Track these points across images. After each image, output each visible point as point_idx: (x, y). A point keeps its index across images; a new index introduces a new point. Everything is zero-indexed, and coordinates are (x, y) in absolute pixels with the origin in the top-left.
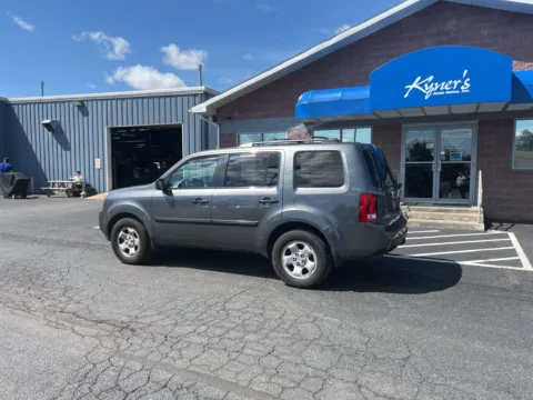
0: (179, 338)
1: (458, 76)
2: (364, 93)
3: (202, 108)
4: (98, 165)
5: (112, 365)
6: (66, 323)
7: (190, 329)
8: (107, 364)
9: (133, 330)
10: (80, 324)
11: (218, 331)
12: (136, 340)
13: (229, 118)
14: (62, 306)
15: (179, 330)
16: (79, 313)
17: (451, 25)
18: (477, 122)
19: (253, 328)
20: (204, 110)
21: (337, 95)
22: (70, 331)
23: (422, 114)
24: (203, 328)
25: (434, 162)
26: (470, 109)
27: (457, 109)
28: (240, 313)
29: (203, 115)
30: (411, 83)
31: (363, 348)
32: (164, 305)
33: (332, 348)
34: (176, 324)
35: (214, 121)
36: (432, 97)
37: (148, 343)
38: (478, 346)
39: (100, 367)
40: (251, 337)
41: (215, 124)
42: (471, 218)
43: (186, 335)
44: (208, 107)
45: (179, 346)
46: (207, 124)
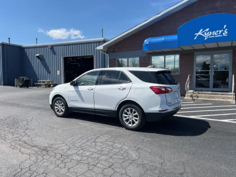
0: (68, 157)
1: (222, 28)
2: (175, 37)
3: (101, 47)
4: (58, 74)
5: (30, 170)
6: (19, 147)
7: (75, 152)
8: (28, 169)
9: (47, 151)
10: (25, 147)
11: (88, 154)
12: (46, 157)
13: (114, 52)
14: (21, 137)
15: (69, 152)
16: (27, 142)
17: (218, 4)
18: (232, 51)
19: (106, 152)
21: (162, 39)
22: (18, 151)
23: (204, 48)
24: (81, 151)
25: (210, 70)
26: (228, 44)
27: (222, 44)
28: (102, 144)
29: (102, 50)
30: (198, 32)
31: (159, 166)
32: (67, 138)
33: (143, 165)
34: (69, 149)
35: (107, 53)
36: (209, 39)
37: (52, 159)
38: (224, 167)
39: (24, 171)
40: (103, 157)
41: (107, 55)
42: (229, 98)
43: (71, 155)
44: (104, 47)
45: (66, 160)
46: (104, 55)
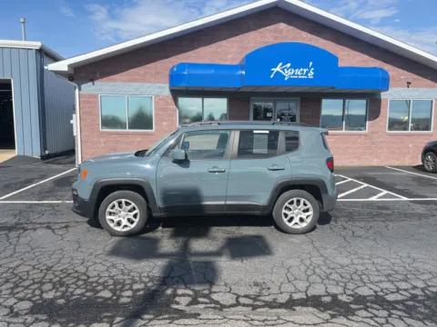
1: (306, 66)
3: (63, 66)
13: (91, 79)
18: (299, 98)
30: (276, 67)
36: (290, 79)
41: (73, 84)
44: (69, 66)
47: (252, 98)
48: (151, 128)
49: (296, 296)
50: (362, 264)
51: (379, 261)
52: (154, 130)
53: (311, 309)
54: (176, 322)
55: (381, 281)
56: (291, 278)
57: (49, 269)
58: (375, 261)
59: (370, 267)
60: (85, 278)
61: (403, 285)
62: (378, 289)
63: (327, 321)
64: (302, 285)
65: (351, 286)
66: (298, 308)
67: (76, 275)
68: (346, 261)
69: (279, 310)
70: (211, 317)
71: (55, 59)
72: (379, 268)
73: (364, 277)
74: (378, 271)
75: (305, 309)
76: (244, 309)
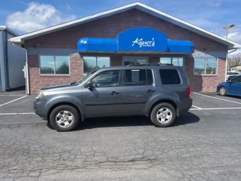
1: (151, 40)
17: (139, 19)
18: (148, 57)
20: (20, 41)
30: (135, 40)
36: (142, 47)
41: (24, 49)
47: (123, 57)
48: (68, 73)
49: (138, 156)
50: (173, 141)
51: (181, 139)
52: (70, 75)
53: (144, 162)
54: (75, 170)
55: (181, 148)
56: (136, 148)
57: (8, 147)
58: (180, 139)
59: (176, 142)
60: (28, 151)
61: (192, 149)
62: (179, 152)
63: (151, 167)
64: (141, 151)
65: (165, 151)
66: (138, 162)
67: (23, 150)
68: (165, 139)
69: (128, 163)
70: (93, 167)
71: (14, 36)
72: (181, 142)
73: (173, 146)
74: (180, 143)
75: (141, 162)
76: (110, 163)
